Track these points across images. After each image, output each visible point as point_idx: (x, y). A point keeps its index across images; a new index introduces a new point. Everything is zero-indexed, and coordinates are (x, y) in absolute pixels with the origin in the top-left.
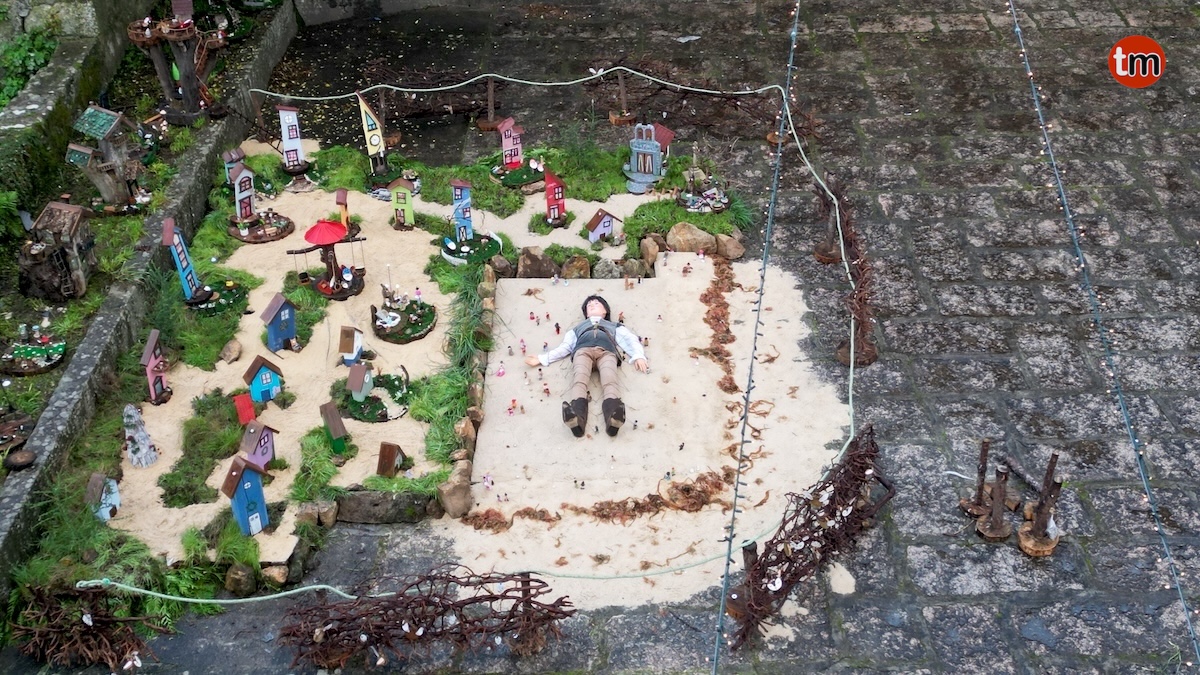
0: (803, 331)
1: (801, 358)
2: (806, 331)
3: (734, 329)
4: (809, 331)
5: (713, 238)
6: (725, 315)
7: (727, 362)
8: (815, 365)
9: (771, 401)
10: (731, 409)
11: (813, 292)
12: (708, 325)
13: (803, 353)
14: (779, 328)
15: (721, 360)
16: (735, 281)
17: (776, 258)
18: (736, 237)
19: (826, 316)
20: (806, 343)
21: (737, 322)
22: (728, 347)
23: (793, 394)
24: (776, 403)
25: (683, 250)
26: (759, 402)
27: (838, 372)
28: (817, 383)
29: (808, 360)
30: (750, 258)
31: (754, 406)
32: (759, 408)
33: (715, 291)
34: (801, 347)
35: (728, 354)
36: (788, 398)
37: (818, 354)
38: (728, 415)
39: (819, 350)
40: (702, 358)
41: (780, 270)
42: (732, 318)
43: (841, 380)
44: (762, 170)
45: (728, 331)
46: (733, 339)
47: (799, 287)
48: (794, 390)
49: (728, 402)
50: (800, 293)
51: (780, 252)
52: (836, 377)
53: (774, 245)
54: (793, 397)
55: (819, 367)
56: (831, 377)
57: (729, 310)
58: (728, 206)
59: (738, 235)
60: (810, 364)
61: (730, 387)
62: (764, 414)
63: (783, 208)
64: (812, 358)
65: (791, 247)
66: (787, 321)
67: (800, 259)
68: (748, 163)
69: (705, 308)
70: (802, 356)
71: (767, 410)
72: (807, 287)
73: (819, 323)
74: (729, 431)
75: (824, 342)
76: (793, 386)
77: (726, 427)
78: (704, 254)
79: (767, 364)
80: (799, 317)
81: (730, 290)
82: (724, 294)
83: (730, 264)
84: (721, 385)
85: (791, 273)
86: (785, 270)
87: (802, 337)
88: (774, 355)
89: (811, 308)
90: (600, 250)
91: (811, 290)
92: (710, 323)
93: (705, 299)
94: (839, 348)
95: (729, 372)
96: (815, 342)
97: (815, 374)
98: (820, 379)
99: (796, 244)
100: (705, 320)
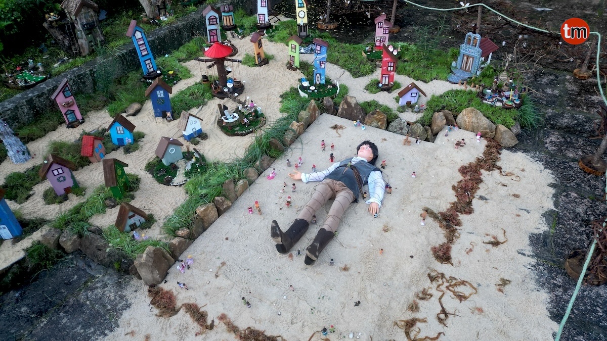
0: (540, 226)
1: (527, 253)
2: (542, 227)
3: (476, 203)
4: (546, 228)
5: (494, 126)
6: (474, 189)
7: (454, 231)
8: (538, 264)
9: (475, 286)
10: (432, 279)
11: (564, 194)
12: (453, 193)
13: (530, 248)
14: (518, 215)
15: (448, 227)
16: (498, 164)
17: (543, 155)
18: (514, 131)
19: (569, 219)
20: (538, 239)
21: (481, 198)
22: (462, 217)
23: (502, 288)
24: (480, 290)
25: (466, 129)
26: (463, 283)
27: (559, 280)
28: (532, 285)
29: (533, 256)
30: (520, 150)
31: (456, 285)
32: (461, 289)
33: (476, 167)
34: (531, 241)
35: (459, 224)
36: (493, 289)
37: (546, 254)
38: (427, 284)
39: (548, 251)
40: (430, 220)
41: (542, 167)
42: (479, 193)
43: (559, 292)
44: (561, 91)
45: (470, 203)
46: (470, 211)
47: (552, 185)
48: (505, 282)
49: (433, 270)
50: (553, 191)
51: (549, 152)
52: (555, 285)
53: (546, 146)
54: (500, 290)
55: (541, 268)
56: (549, 283)
57: (480, 186)
58: (518, 107)
59: (517, 129)
60: (533, 261)
61: (443, 255)
62: (461, 298)
63: (566, 120)
64: (537, 256)
65: (560, 150)
66: (528, 212)
67: (564, 163)
68: (551, 84)
69: (460, 177)
70: (529, 250)
71: (467, 294)
72: (561, 188)
73: (559, 224)
74: (418, 301)
75: (557, 244)
76: (506, 278)
77: (417, 296)
78: (481, 136)
79: (490, 246)
80: (542, 212)
81: (489, 170)
82: (482, 171)
83: (501, 149)
84: (435, 251)
85: (551, 172)
86: (546, 168)
87: (537, 232)
88: (501, 238)
89: (556, 207)
90: (402, 112)
91: (564, 191)
92: (457, 191)
93: (463, 170)
94: (570, 257)
95: (451, 241)
96: (548, 241)
97: (534, 275)
98: (538, 281)
99: (565, 150)
100: (454, 188)
